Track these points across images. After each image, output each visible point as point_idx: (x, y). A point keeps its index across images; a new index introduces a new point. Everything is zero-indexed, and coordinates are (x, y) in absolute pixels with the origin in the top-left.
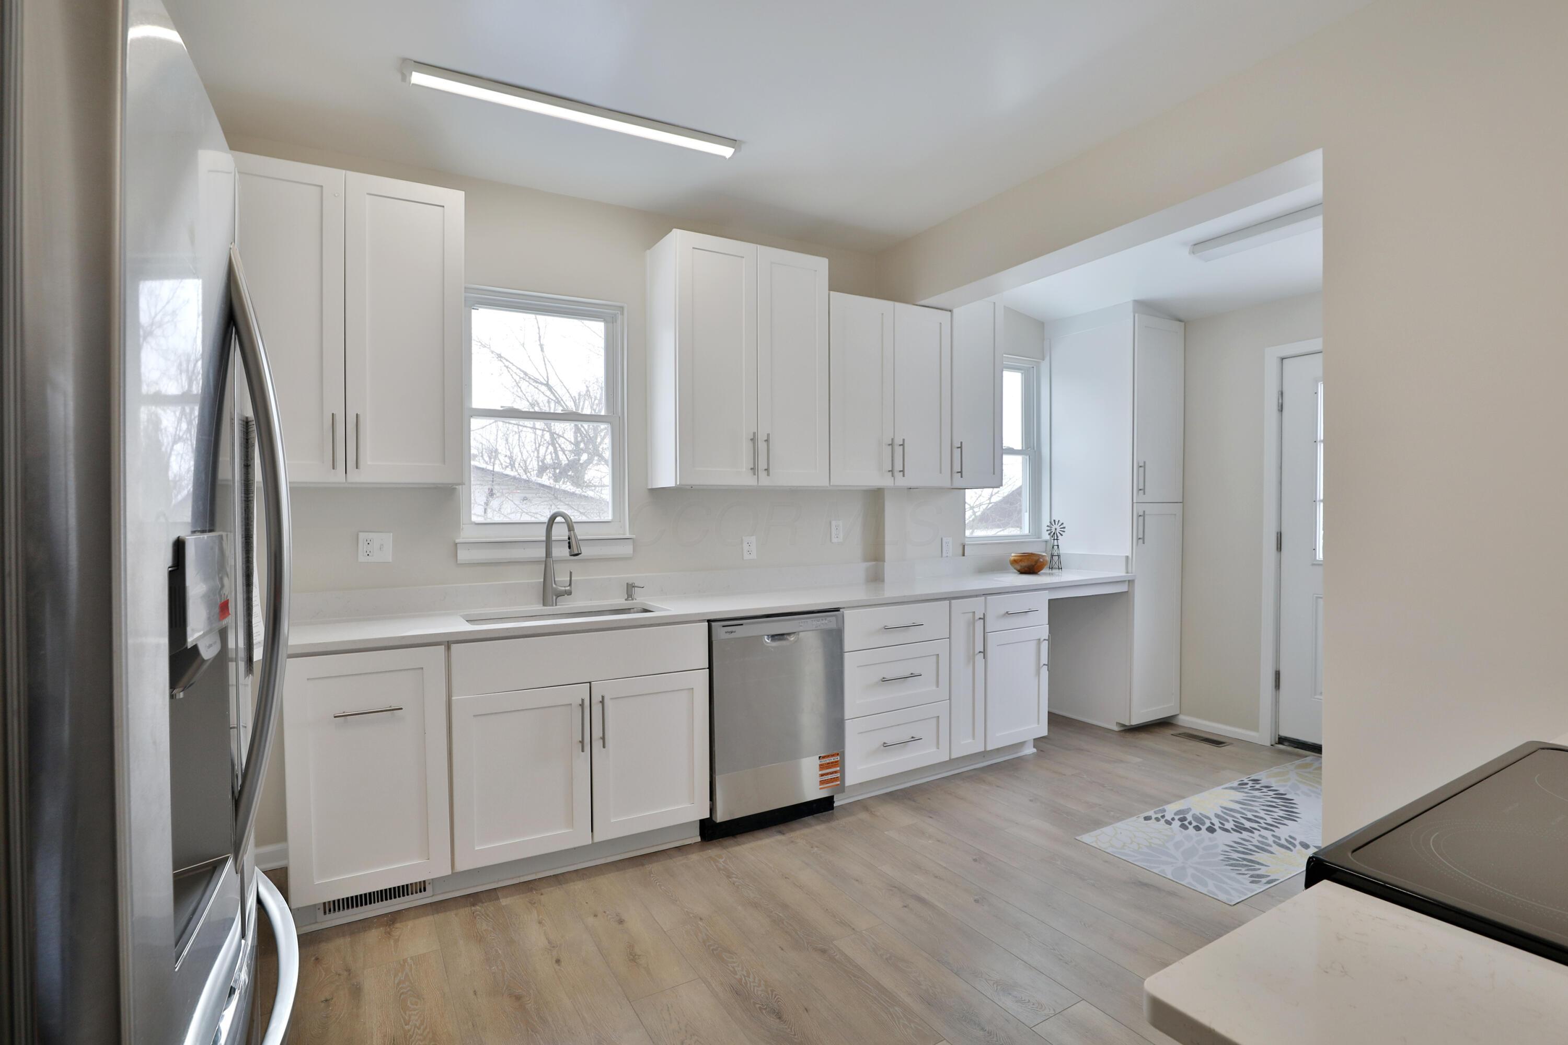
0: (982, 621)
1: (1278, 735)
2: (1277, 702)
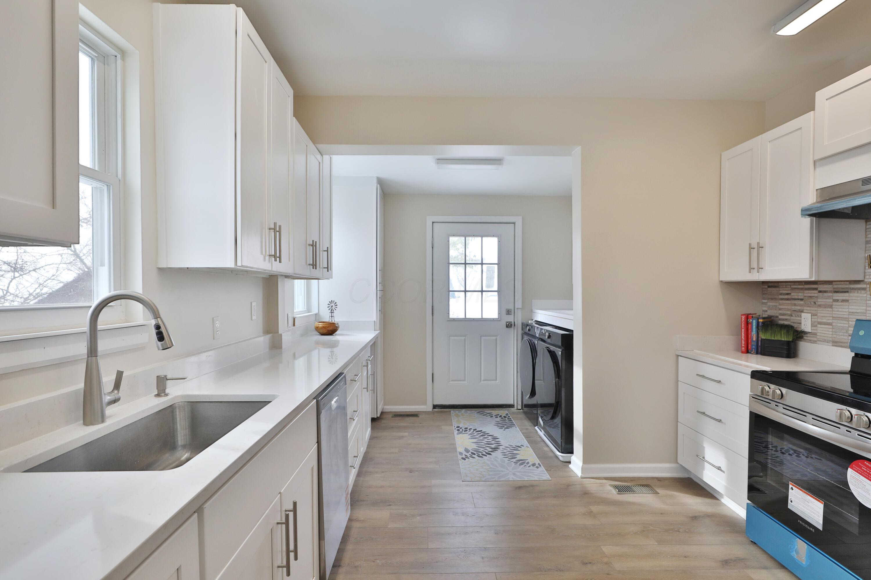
0: (366, 367)
1: (433, 405)
2: (433, 389)
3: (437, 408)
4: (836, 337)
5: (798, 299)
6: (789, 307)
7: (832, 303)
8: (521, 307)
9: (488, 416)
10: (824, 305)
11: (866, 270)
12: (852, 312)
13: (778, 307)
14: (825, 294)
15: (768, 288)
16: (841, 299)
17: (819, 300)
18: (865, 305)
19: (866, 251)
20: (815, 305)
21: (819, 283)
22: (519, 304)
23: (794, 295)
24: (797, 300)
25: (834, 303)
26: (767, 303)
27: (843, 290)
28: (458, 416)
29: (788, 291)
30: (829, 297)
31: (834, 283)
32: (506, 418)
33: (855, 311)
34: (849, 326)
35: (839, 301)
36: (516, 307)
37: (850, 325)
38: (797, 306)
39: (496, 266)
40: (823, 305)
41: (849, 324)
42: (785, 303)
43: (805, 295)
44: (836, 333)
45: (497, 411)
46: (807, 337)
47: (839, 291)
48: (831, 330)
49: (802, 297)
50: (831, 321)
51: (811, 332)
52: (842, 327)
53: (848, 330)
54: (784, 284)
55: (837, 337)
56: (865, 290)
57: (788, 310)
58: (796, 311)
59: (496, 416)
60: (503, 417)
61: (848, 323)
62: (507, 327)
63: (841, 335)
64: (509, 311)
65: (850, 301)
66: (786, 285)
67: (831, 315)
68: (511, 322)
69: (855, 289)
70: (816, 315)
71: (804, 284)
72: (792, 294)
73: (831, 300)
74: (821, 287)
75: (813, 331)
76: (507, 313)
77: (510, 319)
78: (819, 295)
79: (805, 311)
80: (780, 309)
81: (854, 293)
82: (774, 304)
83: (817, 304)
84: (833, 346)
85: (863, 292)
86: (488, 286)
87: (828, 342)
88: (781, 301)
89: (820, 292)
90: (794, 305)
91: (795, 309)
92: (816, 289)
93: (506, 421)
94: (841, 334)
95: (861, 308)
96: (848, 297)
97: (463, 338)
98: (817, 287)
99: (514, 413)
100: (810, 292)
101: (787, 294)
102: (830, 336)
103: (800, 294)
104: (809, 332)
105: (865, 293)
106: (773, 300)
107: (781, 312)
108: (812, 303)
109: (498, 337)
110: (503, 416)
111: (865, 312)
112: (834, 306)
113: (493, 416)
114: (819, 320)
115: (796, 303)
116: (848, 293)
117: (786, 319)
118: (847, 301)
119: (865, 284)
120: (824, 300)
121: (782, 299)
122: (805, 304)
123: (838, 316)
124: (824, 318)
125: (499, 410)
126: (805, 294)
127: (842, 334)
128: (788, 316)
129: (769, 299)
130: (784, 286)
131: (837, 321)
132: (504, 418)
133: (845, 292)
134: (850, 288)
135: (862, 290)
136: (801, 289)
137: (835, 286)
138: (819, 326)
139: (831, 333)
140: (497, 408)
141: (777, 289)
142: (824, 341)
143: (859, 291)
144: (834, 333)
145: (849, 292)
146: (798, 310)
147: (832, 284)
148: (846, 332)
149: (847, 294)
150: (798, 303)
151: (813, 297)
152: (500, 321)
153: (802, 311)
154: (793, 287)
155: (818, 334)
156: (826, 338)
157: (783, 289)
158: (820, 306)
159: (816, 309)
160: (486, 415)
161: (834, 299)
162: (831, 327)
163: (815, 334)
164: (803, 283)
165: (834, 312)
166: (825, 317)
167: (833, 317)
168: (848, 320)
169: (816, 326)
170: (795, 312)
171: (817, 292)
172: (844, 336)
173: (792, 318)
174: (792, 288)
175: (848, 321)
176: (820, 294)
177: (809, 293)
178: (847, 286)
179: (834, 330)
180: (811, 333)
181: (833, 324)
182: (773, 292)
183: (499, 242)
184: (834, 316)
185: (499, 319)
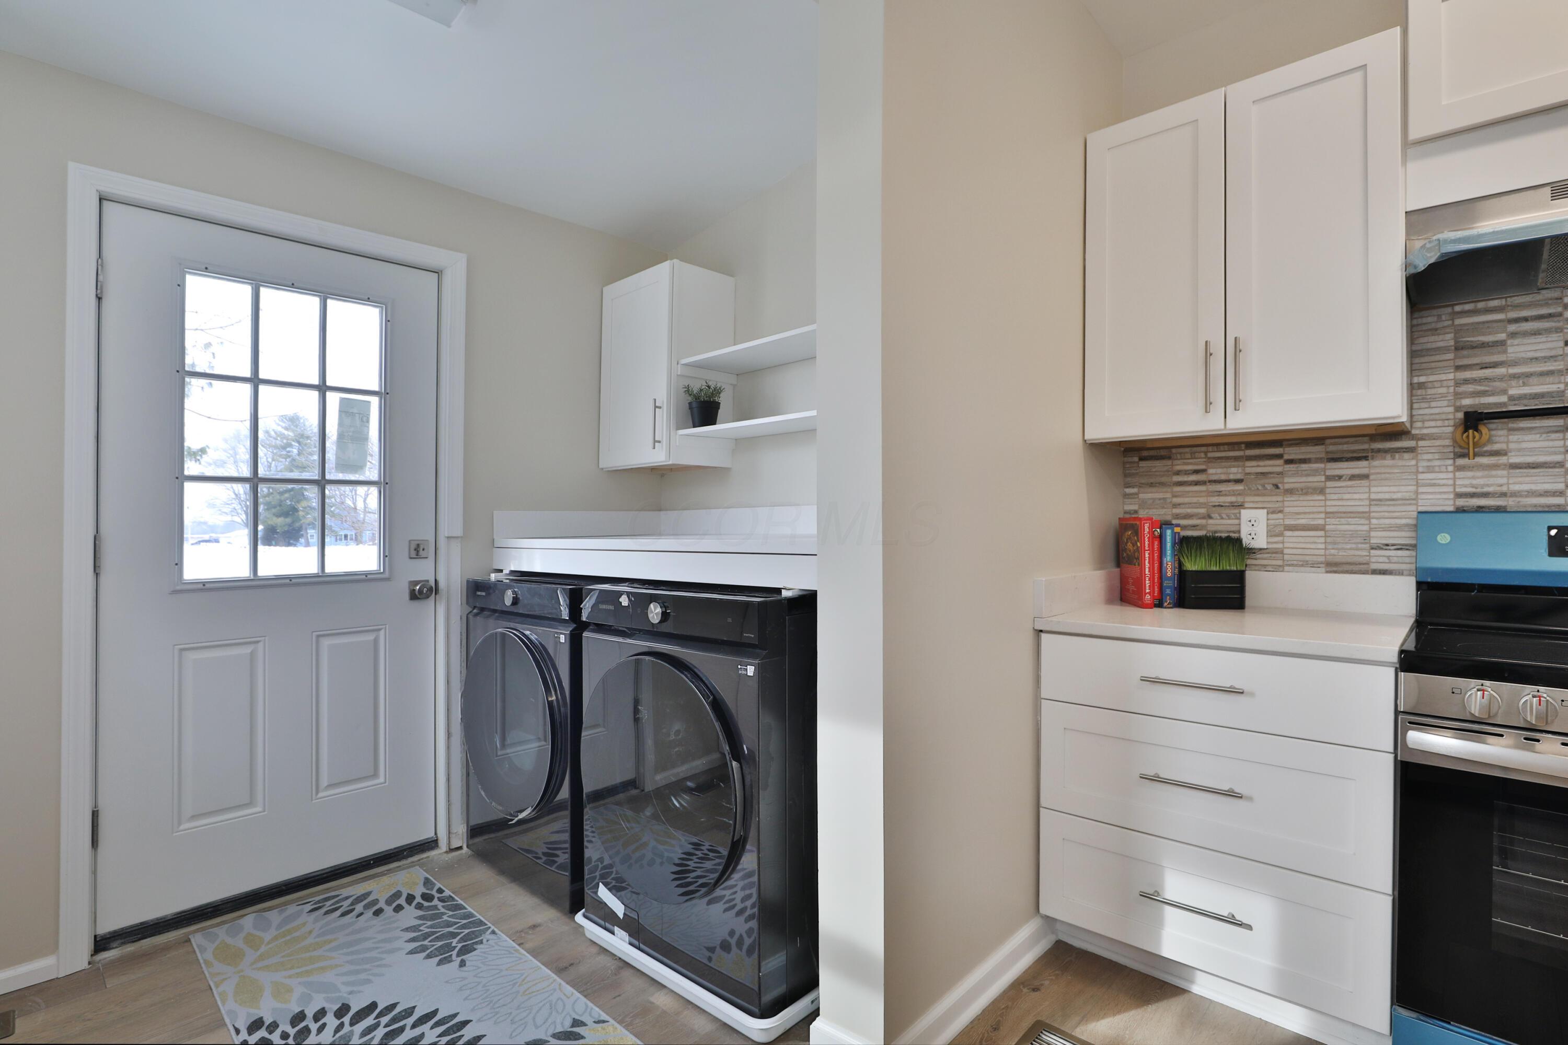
1: (95, 936)
2: (94, 872)
3: (114, 944)
4: (1336, 554)
5: (1229, 481)
6: (1202, 500)
7: (1323, 484)
8: (459, 532)
9: (361, 914)
10: (1302, 490)
11: (1413, 410)
12: (1380, 500)
13: (1171, 502)
14: (1304, 466)
15: (1140, 462)
16: (1347, 475)
17: (1286, 480)
18: (1415, 483)
19: (1413, 372)
20: (1278, 490)
21: (1285, 443)
22: (451, 523)
23: (1215, 472)
24: (1227, 483)
25: (1329, 484)
26: (1137, 494)
27: (1355, 455)
28: (231, 956)
29: (1197, 464)
30: (1315, 472)
31: (1328, 441)
32: (436, 902)
33: (1387, 496)
34: (1370, 528)
35: (1344, 478)
36: (444, 532)
37: (1372, 526)
38: (1226, 495)
39: (374, 401)
40: (1299, 489)
41: (1370, 524)
42: (1189, 492)
43: (1248, 470)
44: (1336, 546)
45: (385, 880)
46: (1256, 559)
47: (1342, 458)
48: (1322, 540)
49: (1239, 477)
50: (1321, 522)
51: (1267, 549)
52: (1350, 533)
53: (1369, 537)
54: (1187, 450)
55: (1340, 554)
56: (1412, 452)
57: (1200, 505)
58: (1222, 506)
59: (394, 905)
60: (418, 899)
61: (1367, 522)
62: (414, 596)
63: (1351, 549)
64: (418, 545)
65: (1372, 477)
66: (1192, 453)
67: (1322, 509)
68: (428, 581)
69: (1386, 451)
70: (1280, 512)
71: (1243, 448)
72: (1211, 471)
73: (1323, 478)
74: (1292, 452)
75: (1270, 546)
76: (413, 554)
77: (423, 571)
78: (1285, 469)
79: (1247, 505)
80: (1175, 506)
81: (1384, 459)
82: (1161, 495)
83: (1282, 488)
84: (1327, 572)
85: (1406, 456)
86: (342, 466)
87: (1314, 565)
88: (1178, 489)
89: (1289, 462)
90: (1218, 493)
91: (1219, 502)
92: (1279, 456)
93: (443, 914)
94: (1349, 546)
95: (1403, 489)
96: (1367, 469)
97: (247, 650)
98: (1282, 452)
99: (448, 869)
100: (1261, 463)
101: (1196, 472)
102: (1322, 552)
103: (1234, 470)
104: (1261, 549)
105: (1413, 459)
106: (1156, 486)
107: (1176, 511)
108: (1269, 487)
109: (382, 632)
110: (418, 891)
111: (1414, 497)
112: (1328, 491)
113: (382, 904)
114: (1287, 522)
115: (1221, 489)
116: (1368, 460)
117: (1194, 526)
118: (1366, 477)
119: (1412, 440)
120: (1304, 479)
121: (1181, 484)
122: (1250, 489)
123: (1340, 510)
124: (1302, 516)
125: (390, 871)
126: (1246, 468)
127: (1354, 546)
128: (1200, 518)
129: (1141, 486)
130: (1188, 456)
131: (1339, 521)
132: (426, 904)
133: (1358, 459)
134: (1372, 449)
135: (1404, 452)
136: (1236, 459)
137: (1331, 448)
138: (1288, 533)
139: (1323, 546)
140: (378, 866)
141: (1169, 462)
142: (1302, 566)
143: (1397, 455)
144: (1330, 547)
145: (1369, 458)
146: (1228, 505)
147: (1323, 444)
148: (1363, 541)
149: (1364, 463)
150: (1229, 489)
151: (1271, 473)
152: (388, 579)
153: (1241, 506)
154: (1210, 455)
155: (1286, 551)
156: (1307, 558)
157: (1182, 461)
158: (1290, 492)
159: (1280, 498)
160: (352, 911)
161: (1327, 476)
162: (1322, 533)
163: (1281, 552)
164: (1243, 446)
165: (1328, 503)
166: (1305, 513)
167: (1326, 513)
168: (1369, 516)
169: (1281, 534)
170: (1220, 508)
171: (1280, 462)
172: (1357, 549)
173: (1210, 521)
174: (1209, 458)
175: (1369, 518)
176: (1288, 467)
177: (1258, 466)
178: (1366, 446)
179: (1329, 540)
180: (1267, 551)
181: (1327, 527)
182: (1154, 470)
183: (387, 321)
184: (1329, 510)
185: (387, 575)
